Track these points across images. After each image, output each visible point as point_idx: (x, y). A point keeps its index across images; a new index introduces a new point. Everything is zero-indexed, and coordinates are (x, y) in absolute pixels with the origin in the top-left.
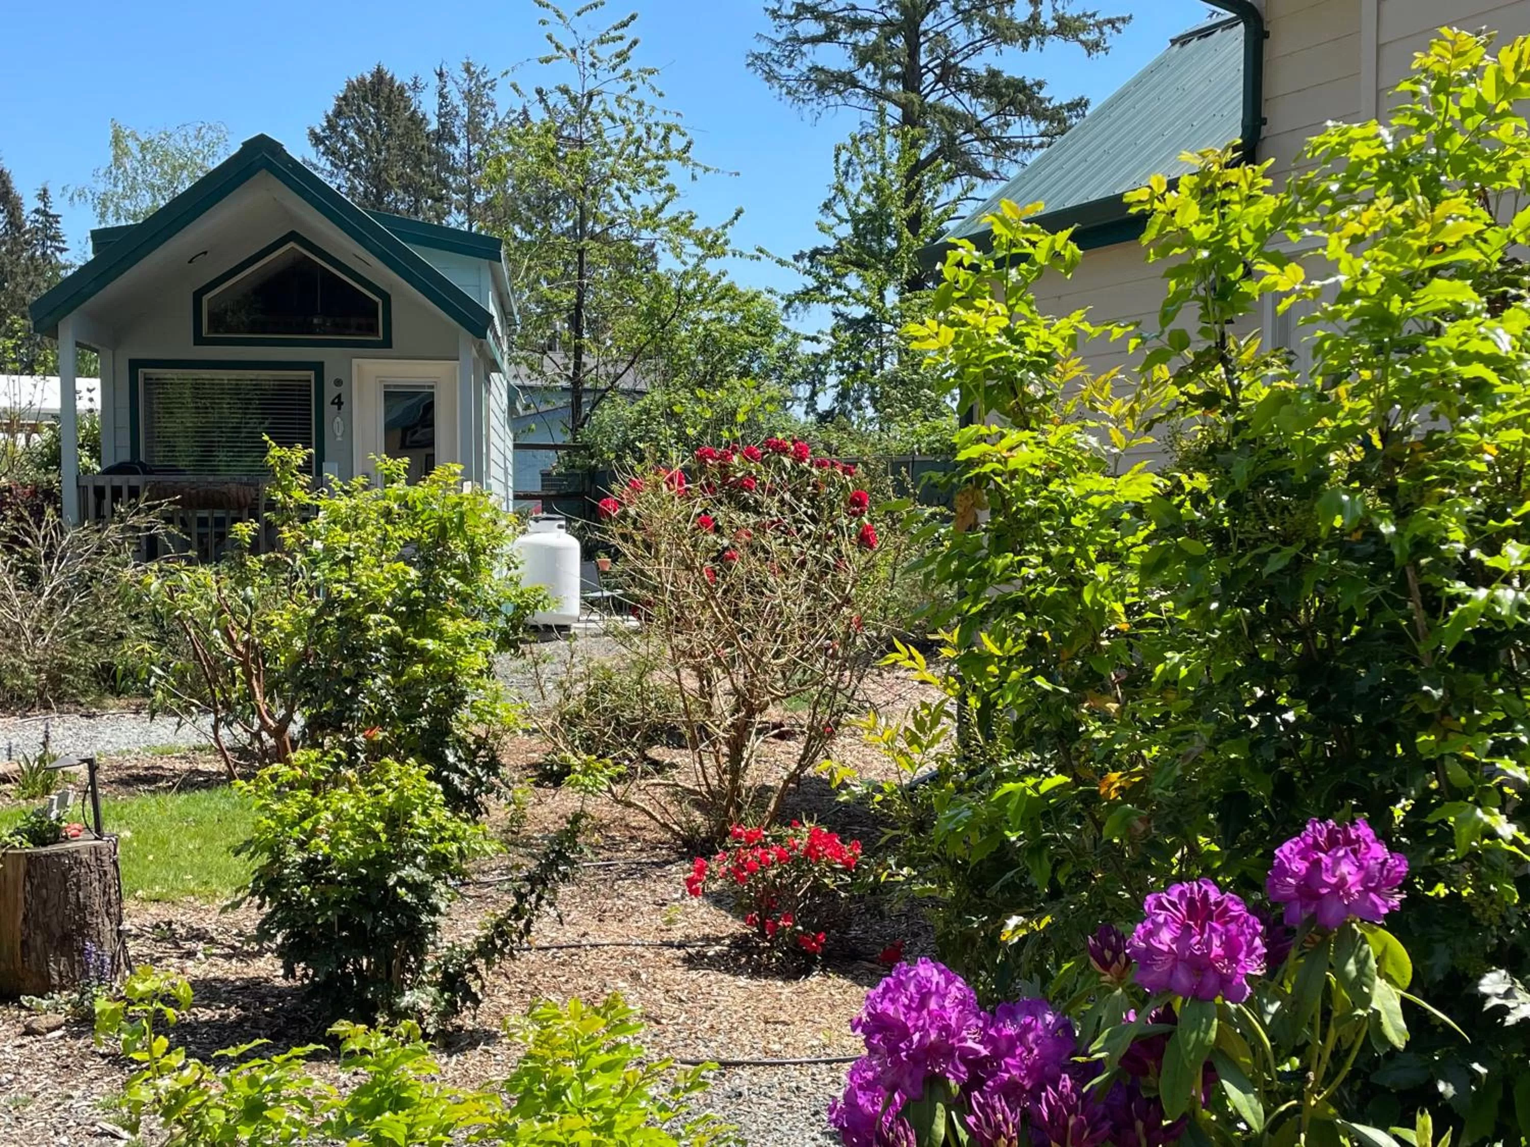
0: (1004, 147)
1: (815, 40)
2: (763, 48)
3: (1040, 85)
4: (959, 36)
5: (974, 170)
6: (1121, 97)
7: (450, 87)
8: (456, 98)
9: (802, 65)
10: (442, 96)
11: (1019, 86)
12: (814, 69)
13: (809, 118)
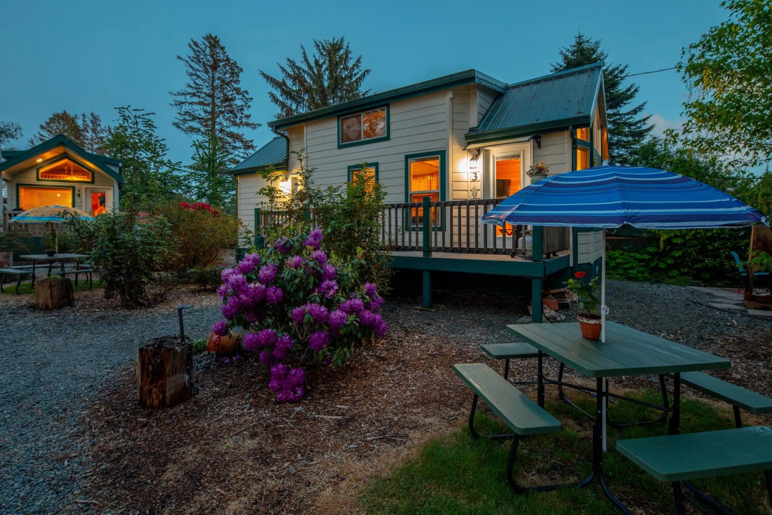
0: (234, 148)
1: (190, 120)
2: (176, 121)
3: (243, 135)
4: (225, 123)
5: (227, 151)
6: (264, 147)
7: (87, 119)
8: (89, 122)
9: (187, 125)
10: (84, 121)
11: (238, 135)
12: (189, 126)
13: (189, 137)
